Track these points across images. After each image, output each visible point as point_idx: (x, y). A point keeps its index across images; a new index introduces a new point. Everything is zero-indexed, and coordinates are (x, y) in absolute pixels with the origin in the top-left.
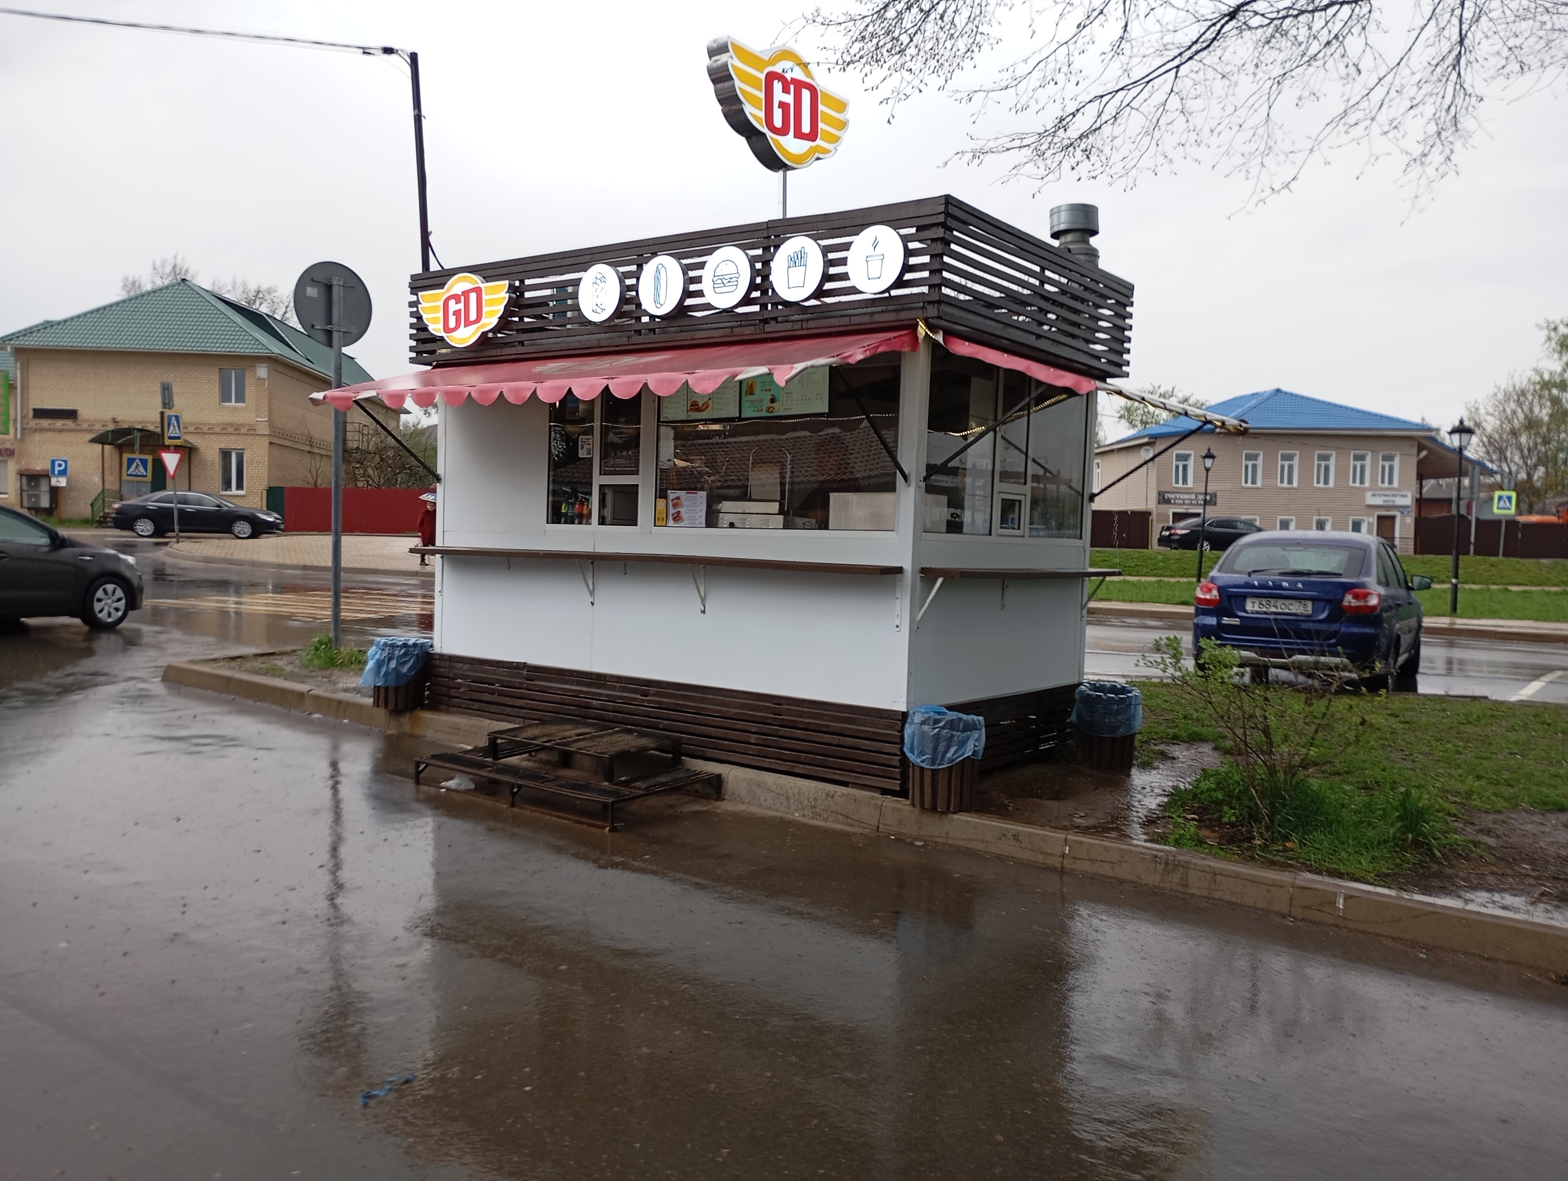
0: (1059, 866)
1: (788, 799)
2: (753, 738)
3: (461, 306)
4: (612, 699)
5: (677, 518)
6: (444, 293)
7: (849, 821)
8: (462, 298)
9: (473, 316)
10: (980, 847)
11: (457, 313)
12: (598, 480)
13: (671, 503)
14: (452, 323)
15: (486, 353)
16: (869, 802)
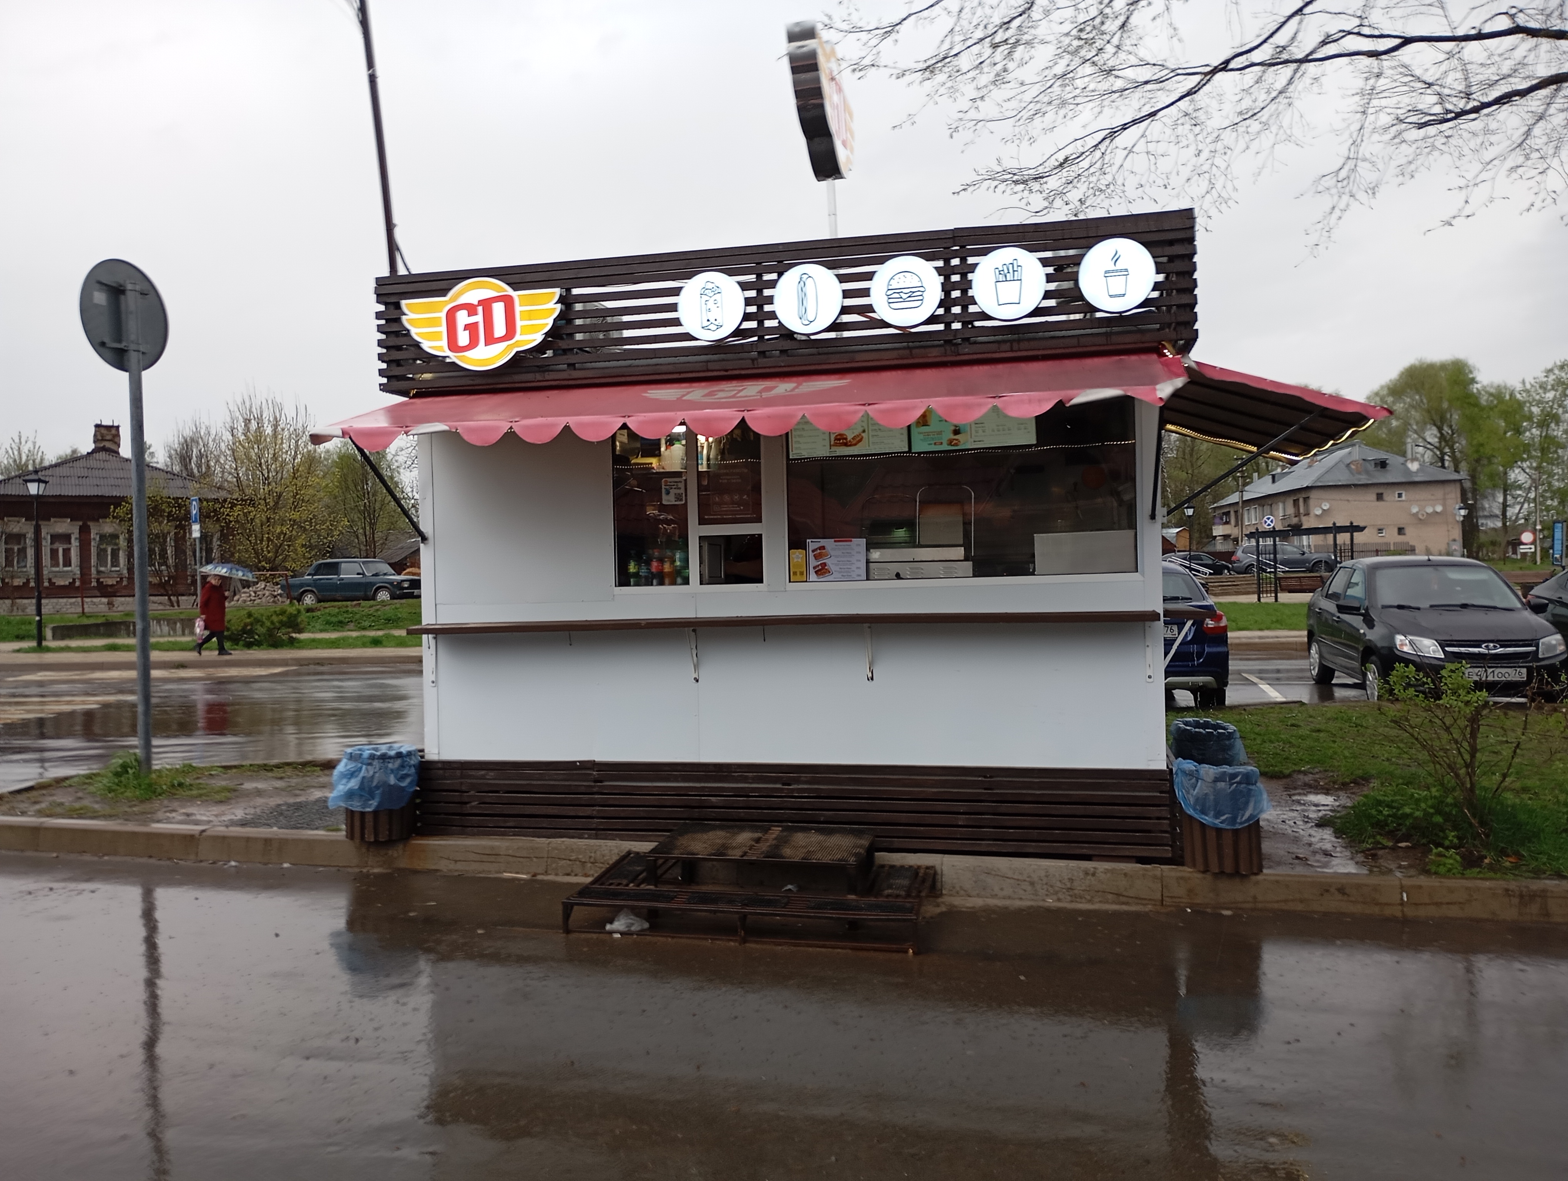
0: (1399, 914)
1: (1032, 884)
2: (961, 820)
3: (479, 318)
4: (738, 792)
5: (822, 571)
6: (447, 303)
7: (1123, 899)
8: (480, 309)
9: (500, 329)
10: (1300, 907)
11: (471, 328)
12: (696, 531)
13: (811, 554)
14: (463, 339)
15: (517, 378)
16: (1144, 875)
